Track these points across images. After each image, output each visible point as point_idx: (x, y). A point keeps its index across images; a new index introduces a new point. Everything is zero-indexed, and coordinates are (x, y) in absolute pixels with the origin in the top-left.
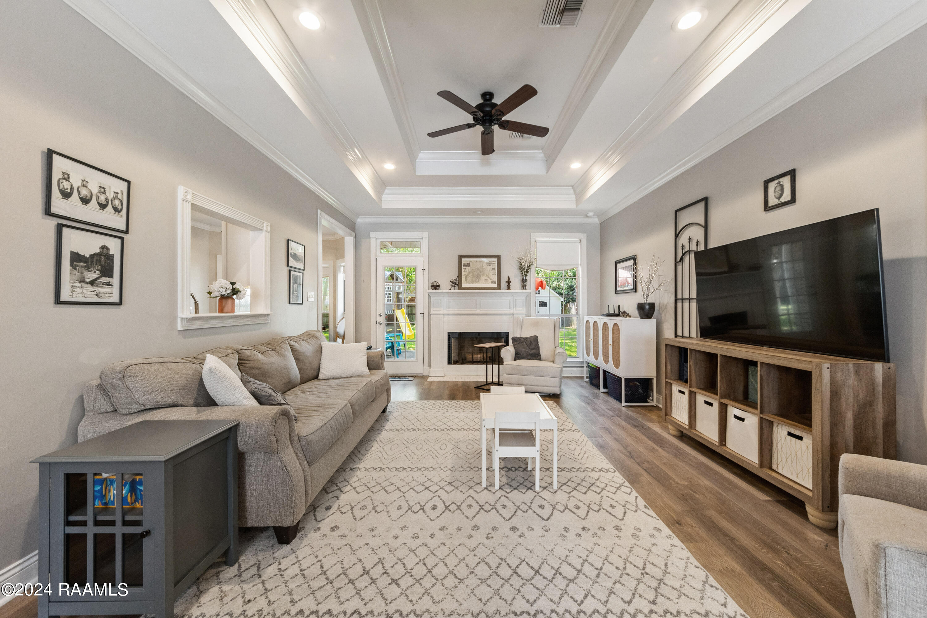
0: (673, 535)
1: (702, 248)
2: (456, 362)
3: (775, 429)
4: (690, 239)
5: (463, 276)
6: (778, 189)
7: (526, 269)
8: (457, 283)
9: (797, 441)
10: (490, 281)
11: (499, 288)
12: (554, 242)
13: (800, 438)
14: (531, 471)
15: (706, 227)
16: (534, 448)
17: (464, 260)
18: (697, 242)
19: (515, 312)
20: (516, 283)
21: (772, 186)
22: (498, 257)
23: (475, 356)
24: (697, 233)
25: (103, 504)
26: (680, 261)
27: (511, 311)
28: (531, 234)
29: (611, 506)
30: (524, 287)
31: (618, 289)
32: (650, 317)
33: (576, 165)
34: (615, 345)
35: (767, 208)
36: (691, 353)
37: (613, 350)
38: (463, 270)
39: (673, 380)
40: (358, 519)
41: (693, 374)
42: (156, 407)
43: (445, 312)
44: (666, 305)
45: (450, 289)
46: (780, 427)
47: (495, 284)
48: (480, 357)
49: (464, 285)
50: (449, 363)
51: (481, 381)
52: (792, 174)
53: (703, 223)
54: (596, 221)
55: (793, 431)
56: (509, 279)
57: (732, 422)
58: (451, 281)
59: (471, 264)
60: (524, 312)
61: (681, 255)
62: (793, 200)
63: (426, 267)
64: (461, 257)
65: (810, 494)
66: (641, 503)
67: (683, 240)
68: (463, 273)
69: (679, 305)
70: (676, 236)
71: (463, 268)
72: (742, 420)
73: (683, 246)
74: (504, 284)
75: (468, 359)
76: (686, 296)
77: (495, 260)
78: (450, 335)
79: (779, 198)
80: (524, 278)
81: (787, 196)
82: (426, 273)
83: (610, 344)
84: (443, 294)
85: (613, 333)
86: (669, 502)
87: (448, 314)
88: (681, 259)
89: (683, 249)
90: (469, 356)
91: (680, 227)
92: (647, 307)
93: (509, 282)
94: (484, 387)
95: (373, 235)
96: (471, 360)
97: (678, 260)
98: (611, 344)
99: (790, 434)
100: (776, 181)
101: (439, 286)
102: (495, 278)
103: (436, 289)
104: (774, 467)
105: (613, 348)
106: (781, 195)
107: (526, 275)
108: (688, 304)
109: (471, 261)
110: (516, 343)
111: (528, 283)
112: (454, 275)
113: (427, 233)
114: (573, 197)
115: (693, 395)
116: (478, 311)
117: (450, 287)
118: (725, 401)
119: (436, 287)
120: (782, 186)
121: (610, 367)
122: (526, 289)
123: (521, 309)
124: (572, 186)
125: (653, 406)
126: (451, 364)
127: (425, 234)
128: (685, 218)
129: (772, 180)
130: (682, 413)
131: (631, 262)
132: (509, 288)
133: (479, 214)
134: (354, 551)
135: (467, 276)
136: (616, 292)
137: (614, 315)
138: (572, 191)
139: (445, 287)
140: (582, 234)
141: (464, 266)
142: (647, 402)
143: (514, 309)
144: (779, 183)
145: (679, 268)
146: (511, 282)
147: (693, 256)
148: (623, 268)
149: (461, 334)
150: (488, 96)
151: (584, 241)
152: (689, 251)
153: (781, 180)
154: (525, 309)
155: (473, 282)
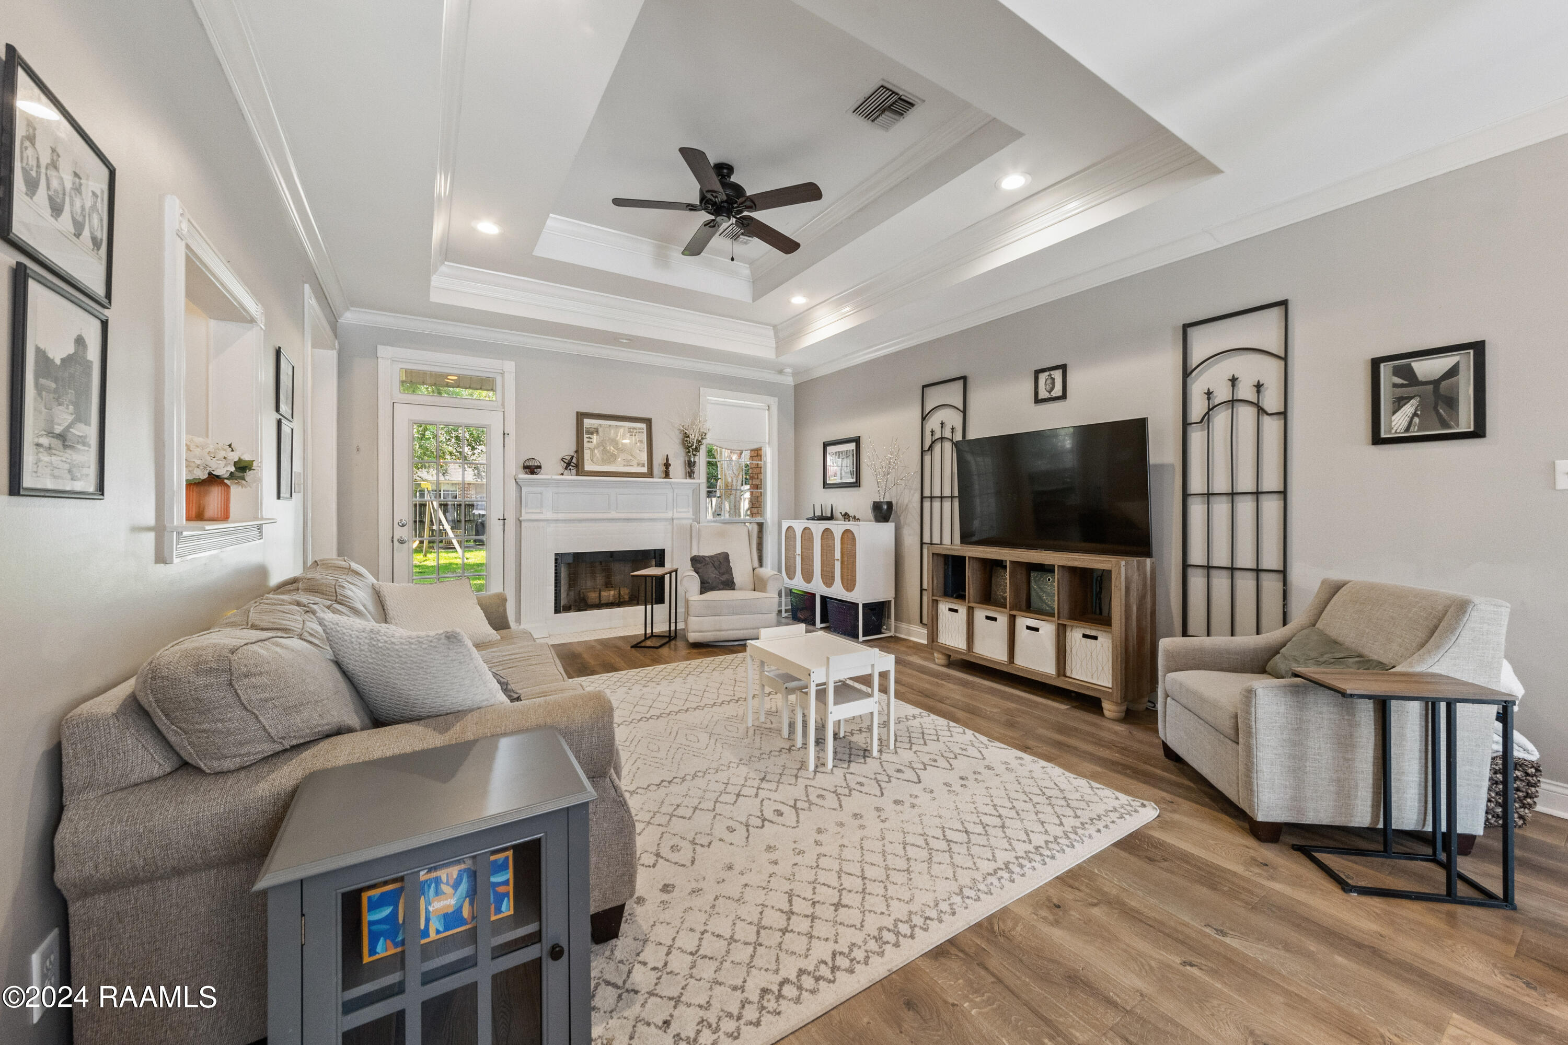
0: (1036, 759)
1: (958, 437)
2: (567, 609)
3: (1068, 634)
4: (942, 424)
5: (585, 451)
6: (1049, 381)
7: (695, 444)
8: (574, 464)
9: (1093, 641)
10: (635, 462)
11: (650, 474)
12: (741, 407)
13: (1095, 638)
14: (844, 737)
15: (964, 412)
16: (872, 699)
17: (588, 422)
18: (953, 429)
19: (676, 515)
20: (677, 467)
21: (1043, 377)
22: (648, 422)
23: (604, 594)
24: (953, 419)
25: (396, 945)
26: (929, 450)
27: (669, 515)
28: (701, 389)
29: (963, 750)
30: (690, 474)
31: (828, 482)
32: (887, 521)
33: (799, 300)
34: (845, 559)
35: (1038, 401)
36: (969, 561)
37: (841, 567)
38: (586, 440)
39: (940, 596)
40: (688, 864)
41: (971, 586)
42: (308, 739)
43: (549, 515)
44: (907, 505)
45: (562, 474)
46: (1074, 630)
47: (643, 468)
48: (614, 596)
49: (588, 467)
50: (557, 610)
51: (635, 636)
52: (1063, 368)
53: (960, 406)
54: (789, 381)
55: (1088, 632)
56: (667, 459)
57: (1022, 633)
58: (562, 460)
59: (600, 430)
60: (690, 515)
61: (930, 443)
62: (1064, 397)
63: (511, 429)
64: (581, 416)
65: (1110, 691)
66: (984, 739)
67: (933, 423)
68: (586, 445)
69: (927, 504)
70: (923, 419)
71: (585, 436)
72: (1037, 630)
73: (932, 432)
74: (658, 468)
75: (590, 602)
76: (937, 493)
77: (644, 426)
78: (559, 558)
79: (1050, 392)
80: (692, 459)
81: (1057, 391)
82: (511, 441)
83: (836, 558)
84: (546, 483)
85: (842, 543)
86: (1002, 731)
87: (557, 521)
88: (931, 448)
89: (932, 435)
90: (593, 596)
91: (928, 409)
92: (885, 507)
93: (667, 465)
94: (643, 644)
95: (384, 351)
96: (597, 601)
97: (926, 448)
98: (839, 558)
99: (1085, 636)
100: (1047, 373)
101: (540, 467)
102: (644, 457)
103: (532, 473)
104: (1068, 674)
105: (842, 563)
106: (1052, 389)
107: (695, 455)
108: (939, 504)
109: (600, 425)
110: (699, 565)
111: (696, 469)
112: (568, 449)
113: (513, 363)
114: (773, 343)
115: (971, 611)
116: (613, 515)
117: (561, 470)
118: (1014, 612)
119: (532, 469)
120: (1053, 379)
121: (837, 591)
122: (694, 478)
123: (684, 510)
124: (774, 327)
125: (891, 637)
126: (560, 612)
127: (509, 366)
128: (935, 397)
129: (1043, 371)
130: (954, 636)
131: (852, 446)
132: (667, 475)
133: (622, 345)
134: (739, 900)
135: (592, 450)
136: (825, 485)
137: (822, 518)
138: (772, 333)
139: (552, 470)
140: (772, 398)
141: (588, 432)
142: (881, 633)
143: (675, 510)
144: (1050, 375)
145: (927, 458)
146: (670, 465)
147: (948, 446)
148: (839, 454)
149: (578, 557)
150: (725, 171)
151: (774, 409)
152: (942, 439)
153: (1052, 372)
154: (691, 510)
155: (605, 462)
